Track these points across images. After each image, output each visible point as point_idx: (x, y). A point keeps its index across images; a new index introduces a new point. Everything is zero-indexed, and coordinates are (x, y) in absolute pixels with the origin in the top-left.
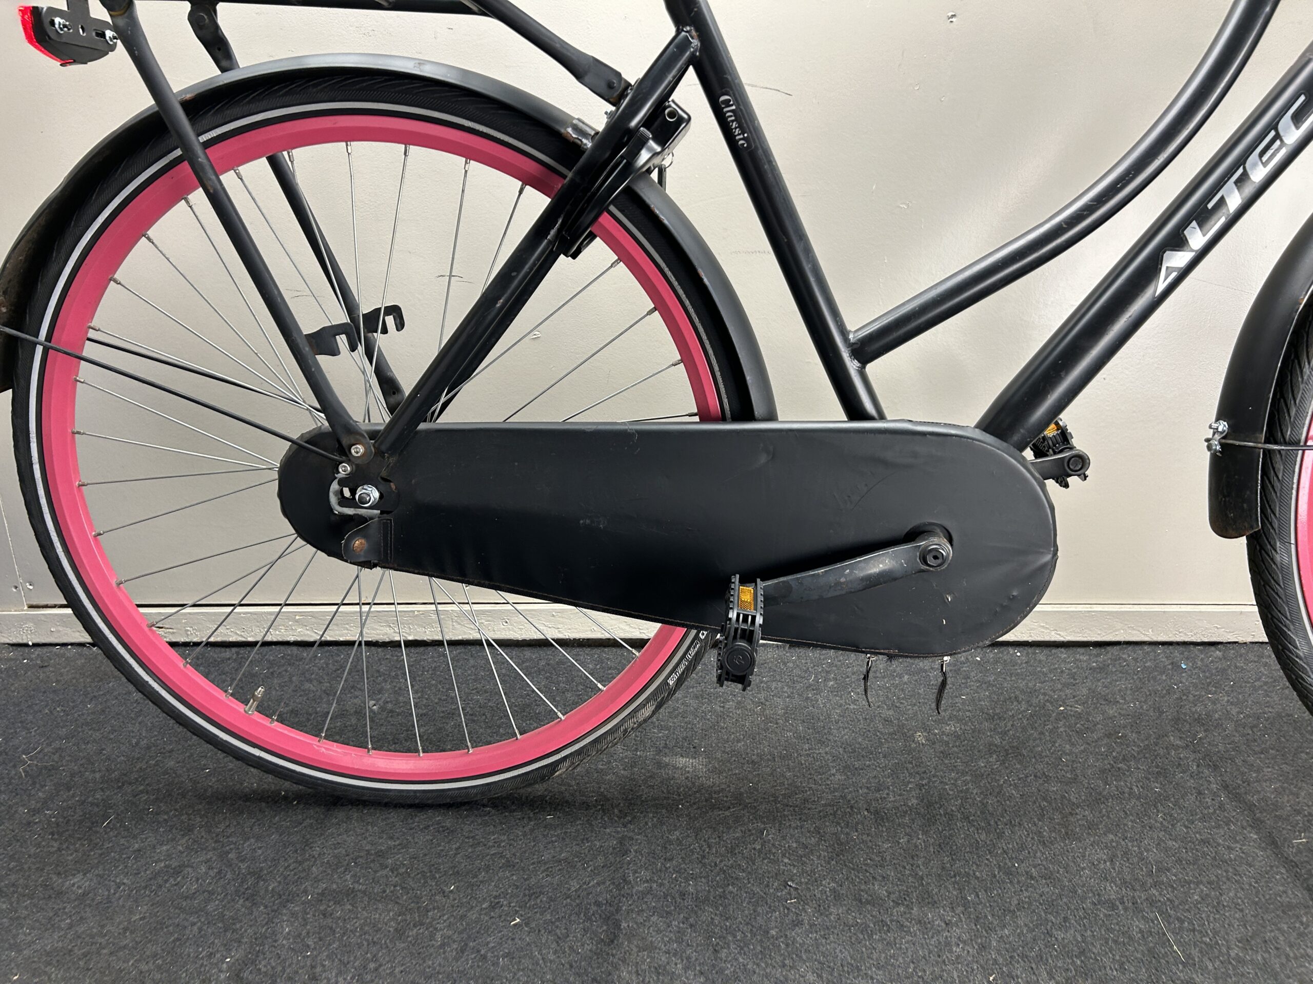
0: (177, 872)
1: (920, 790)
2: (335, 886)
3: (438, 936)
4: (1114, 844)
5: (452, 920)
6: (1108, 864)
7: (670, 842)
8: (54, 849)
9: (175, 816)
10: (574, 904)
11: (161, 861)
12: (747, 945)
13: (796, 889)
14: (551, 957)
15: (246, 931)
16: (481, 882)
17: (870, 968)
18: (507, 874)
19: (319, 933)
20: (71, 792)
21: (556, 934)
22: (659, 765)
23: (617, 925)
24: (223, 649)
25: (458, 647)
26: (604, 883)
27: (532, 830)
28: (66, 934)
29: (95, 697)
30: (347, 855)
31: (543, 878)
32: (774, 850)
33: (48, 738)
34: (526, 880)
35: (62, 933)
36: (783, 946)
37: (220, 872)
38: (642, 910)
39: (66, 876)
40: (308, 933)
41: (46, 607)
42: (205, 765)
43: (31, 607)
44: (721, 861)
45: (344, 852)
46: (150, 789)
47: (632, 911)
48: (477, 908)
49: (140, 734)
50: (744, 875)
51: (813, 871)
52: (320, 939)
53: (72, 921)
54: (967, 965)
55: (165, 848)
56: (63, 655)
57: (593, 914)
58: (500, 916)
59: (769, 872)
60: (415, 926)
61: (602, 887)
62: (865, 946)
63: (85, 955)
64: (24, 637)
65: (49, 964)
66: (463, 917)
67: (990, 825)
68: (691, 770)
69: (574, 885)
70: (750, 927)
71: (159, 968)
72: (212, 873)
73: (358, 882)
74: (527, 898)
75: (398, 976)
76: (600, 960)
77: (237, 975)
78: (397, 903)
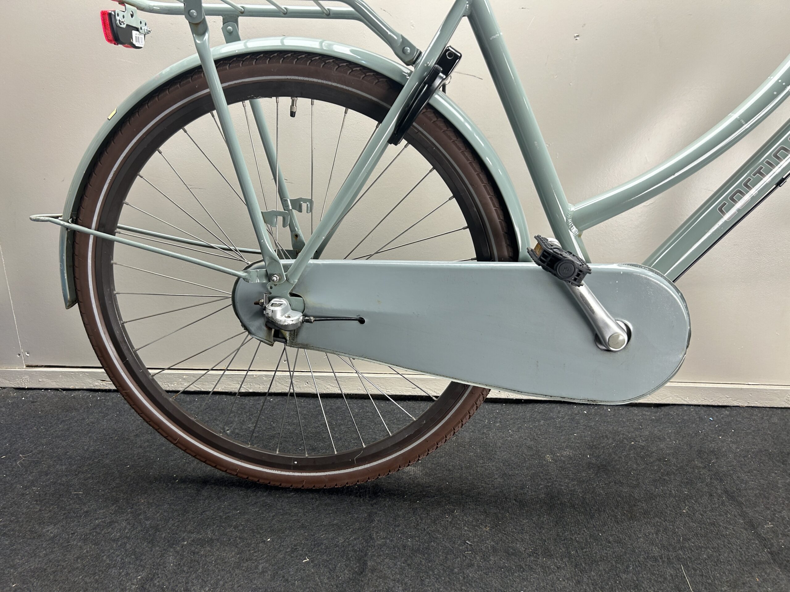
0: (109, 525)
1: (547, 489)
2: (201, 537)
3: (260, 567)
4: (659, 524)
5: (268, 558)
6: (654, 535)
7: (398, 516)
8: (37, 510)
9: (109, 493)
10: (341, 551)
11: (100, 519)
12: (440, 577)
13: (471, 545)
14: (326, 581)
15: (148, 561)
16: (287, 536)
18: (302, 532)
19: (191, 564)
20: (48, 477)
21: (329, 568)
23: (365, 564)
25: (279, 397)
26: (358, 539)
27: (318, 506)
28: (43, 560)
29: (63, 421)
31: (323, 535)
32: (459, 522)
33: (35, 444)
34: (313, 535)
35: (40, 559)
36: (461, 578)
37: (134, 526)
38: (380, 555)
39: (44, 526)
40: (184, 563)
41: (37, 366)
42: (127, 463)
43: (28, 366)
44: (428, 528)
46: (94, 476)
47: (374, 555)
48: (284, 551)
49: (90, 444)
50: (441, 536)
51: (481, 535)
52: (191, 567)
53: (47, 552)
55: (102, 511)
56: (45, 395)
57: (351, 557)
58: (297, 557)
59: (456, 535)
60: (247, 561)
61: (357, 541)
62: (510, 579)
63: (54, 572)
64: (23, 384)
65: (33, 577)
66: (275, 556)
67: (586, 510)
68: (413, 474)
69: (341, 539)
70: (443, 567)
71: (96, 581)
72: (129, 527)
74: (312, 547)
76: (354, 584)
77: (142, 587)
78: (237, 547)
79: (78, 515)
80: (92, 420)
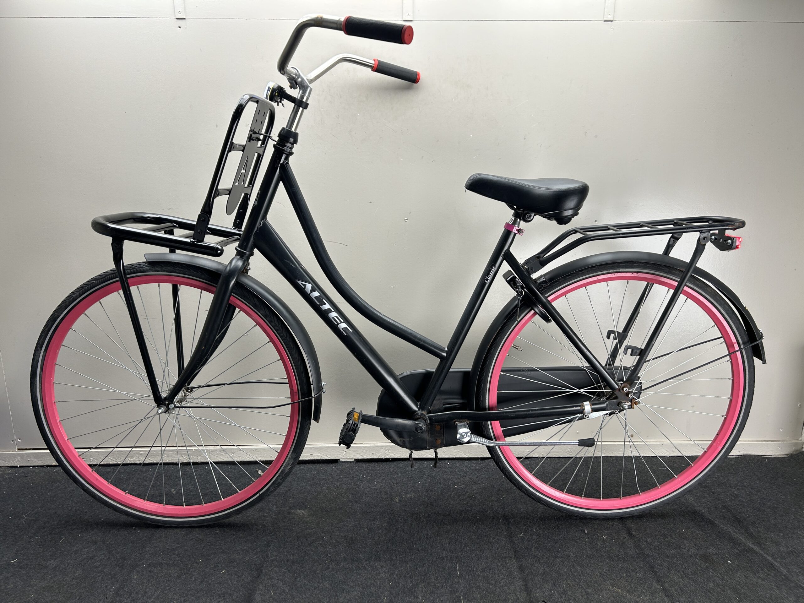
0: (92, 558)
1: (390, 520)
2: (154, 562)
3: (193, 578)
4: (453, 538)
5: (199, 571)
6: (448, 545)
7: (287, 542)
8: (41, 551)
9: (90, 538)
10: (246, 565)
11: (85, 554)
12: (307, 576)
13: (330, 557)
14: (235, 583)
15: (120, 578)
16: (212, 558)
17: (349, 582)
18: (222, 555)
19: (148, 578)
20: (45, 530)
22: (289, 513)
23: (262, 572)
24: (107, 467)
27: (234, 539)
28: (50, 581)
29: (50, 490)
30: (160, 550)
31: (236, 556)
32: (326, 544)
33: (32, 508)
34: (229, 557)
35: (49, 580)
36: (320, 576)
37: (109, 558)
38: (272, 566)
39: (47, 561)
40: (144, 578)
41: (26, 449)
42: (101, 518)
43: (19, 450)
44: (305, 548)
45: (158, 549)
46: (78, 527)
47: (268, 566)
48: (210, 567)
49: (72, 505)
50: (313, 553)
51: (339, 551)
53: (51, 577)
54: (384, 580)
55: (86, 550)
56: (34, 471)
58: (218, 570)
59: (322, 551)
60: (185, 574)
61: (258, 558)
62: (350, 575)
63: (58, 588)
64: (16, 463)
65: (44, 591)
66: (203, 571)
67: (410, 532)
68: (302, 515)
69: (248, 558)
70: (310, 570)
71: (87, 591)
72: (105, 558)
73: (164, 560)
74: (228, 564)
75: (177, 591)
76: (253, 583)
77: (117, 593)
78: (178, 567)
79: (70, 553)
80: (72, 488)
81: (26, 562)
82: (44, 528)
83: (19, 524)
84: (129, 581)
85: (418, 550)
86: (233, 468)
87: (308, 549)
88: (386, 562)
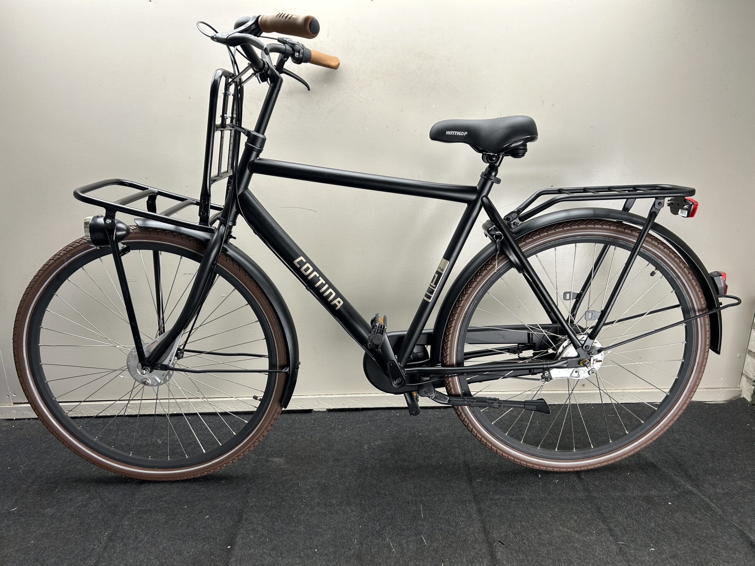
0: (85, 506)
1: (359, 466)
2: (144, 508)
3: (180, 523)
4: (418, 483)
5: (185, 517)
6: (413, 489)
7: (265, 488)
8: (39, 500)
9: (83, 486)
10: (228, 510)
11: (80, 502)
12: (284, 520)
13: (305, 502)
14: (218, 527)
15: (112, 524)
16: (197, 505)
17: (323, 526)
18: (206, 501)
19: (138, 524)
20: (42, 479)
22: (267, 461)
23: (242, 517)
25: (195, 416)
26: (239, 503)
27: (216, 487)
28: (48, 528)
29: (45, 441)
30: (149, 498)
31: (218, 502)
32: (301, 490)
33: (29, 459)
34: (212, 503)
35: (46, 527)
36: (296, 520)
37: (102, 505)
38: (251, 511)
39: (45, 509)
40: (134, 524)
41: (21, 403)
42: (93, 467)
43: (14, 403)
44: (282, 494)
45: (147, 497)
47: (248, 512)
48: (194, 513)
49: (66, 456)
50: (289, 498)
51: (313, 496)
52: (139, 526)
53: (49, 524)
54: (354, 523)
55: (80, 498)
56: (29, 424)
58: (202, 515)
59: (298, 497)
60: (172, 520)
62: (323, 519)
63: (56, 534)
64: (12, 416)
65: (43, 537)
66: (189, 517)
67: (379, 478)
68: (278, 463)
69: (229, 504)
70: (287, 515)
72: (98, 506)
73: (152, 507)
74: (212, 509)
75: (165, 535)
76: (235, 528)
77: (110, 538)
78: (166, 513)
79: (66, 501)
81: (25, 510)
82: (41, 478)
83: (17, 475)
84: (121, 527)
85: (386, 495)
86: (214, 418)
87: (284, 495)
88: (356, 506)
